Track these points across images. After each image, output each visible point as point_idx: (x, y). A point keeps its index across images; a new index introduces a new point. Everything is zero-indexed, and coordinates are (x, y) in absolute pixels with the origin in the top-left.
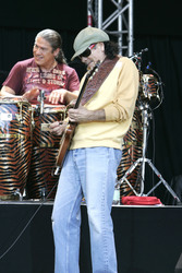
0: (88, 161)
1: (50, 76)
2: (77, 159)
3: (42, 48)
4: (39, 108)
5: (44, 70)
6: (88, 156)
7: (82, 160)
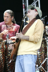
0: (24, 60)
1: (10, 28)
2: (20, 59)
3: (7, 17)
4: (7, 41)
5: (8, 26)
6: (24, 58)
7: (22, 60)
